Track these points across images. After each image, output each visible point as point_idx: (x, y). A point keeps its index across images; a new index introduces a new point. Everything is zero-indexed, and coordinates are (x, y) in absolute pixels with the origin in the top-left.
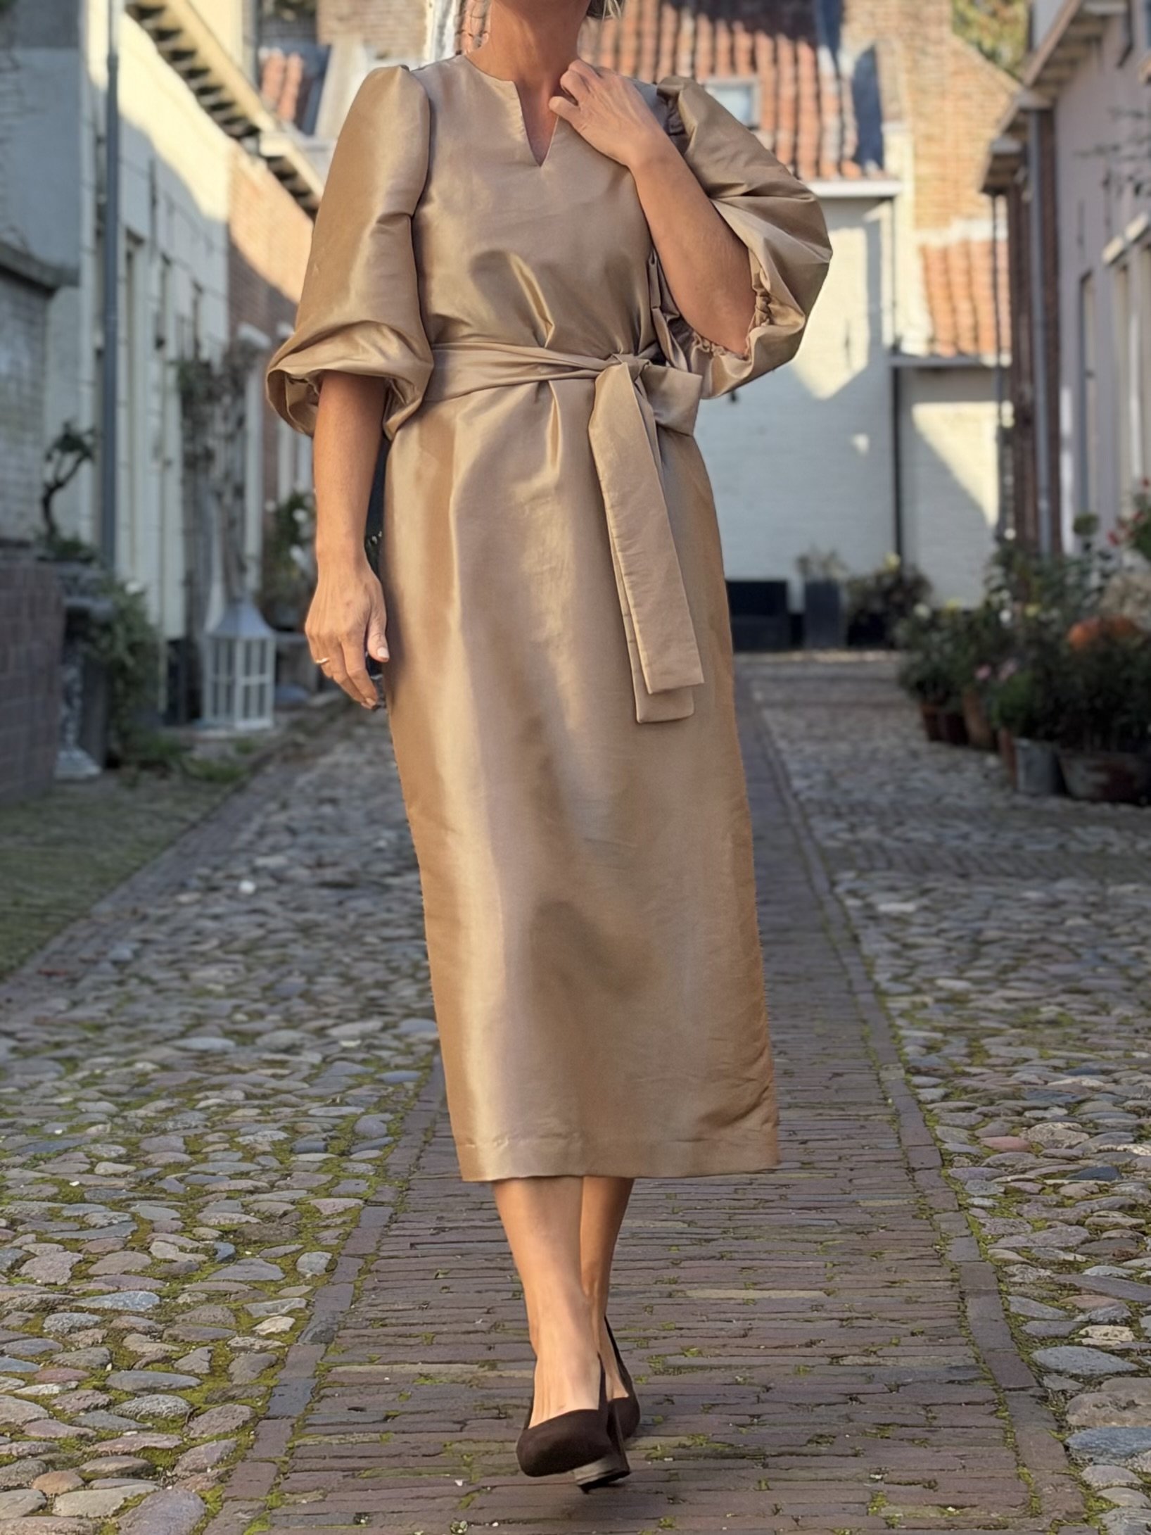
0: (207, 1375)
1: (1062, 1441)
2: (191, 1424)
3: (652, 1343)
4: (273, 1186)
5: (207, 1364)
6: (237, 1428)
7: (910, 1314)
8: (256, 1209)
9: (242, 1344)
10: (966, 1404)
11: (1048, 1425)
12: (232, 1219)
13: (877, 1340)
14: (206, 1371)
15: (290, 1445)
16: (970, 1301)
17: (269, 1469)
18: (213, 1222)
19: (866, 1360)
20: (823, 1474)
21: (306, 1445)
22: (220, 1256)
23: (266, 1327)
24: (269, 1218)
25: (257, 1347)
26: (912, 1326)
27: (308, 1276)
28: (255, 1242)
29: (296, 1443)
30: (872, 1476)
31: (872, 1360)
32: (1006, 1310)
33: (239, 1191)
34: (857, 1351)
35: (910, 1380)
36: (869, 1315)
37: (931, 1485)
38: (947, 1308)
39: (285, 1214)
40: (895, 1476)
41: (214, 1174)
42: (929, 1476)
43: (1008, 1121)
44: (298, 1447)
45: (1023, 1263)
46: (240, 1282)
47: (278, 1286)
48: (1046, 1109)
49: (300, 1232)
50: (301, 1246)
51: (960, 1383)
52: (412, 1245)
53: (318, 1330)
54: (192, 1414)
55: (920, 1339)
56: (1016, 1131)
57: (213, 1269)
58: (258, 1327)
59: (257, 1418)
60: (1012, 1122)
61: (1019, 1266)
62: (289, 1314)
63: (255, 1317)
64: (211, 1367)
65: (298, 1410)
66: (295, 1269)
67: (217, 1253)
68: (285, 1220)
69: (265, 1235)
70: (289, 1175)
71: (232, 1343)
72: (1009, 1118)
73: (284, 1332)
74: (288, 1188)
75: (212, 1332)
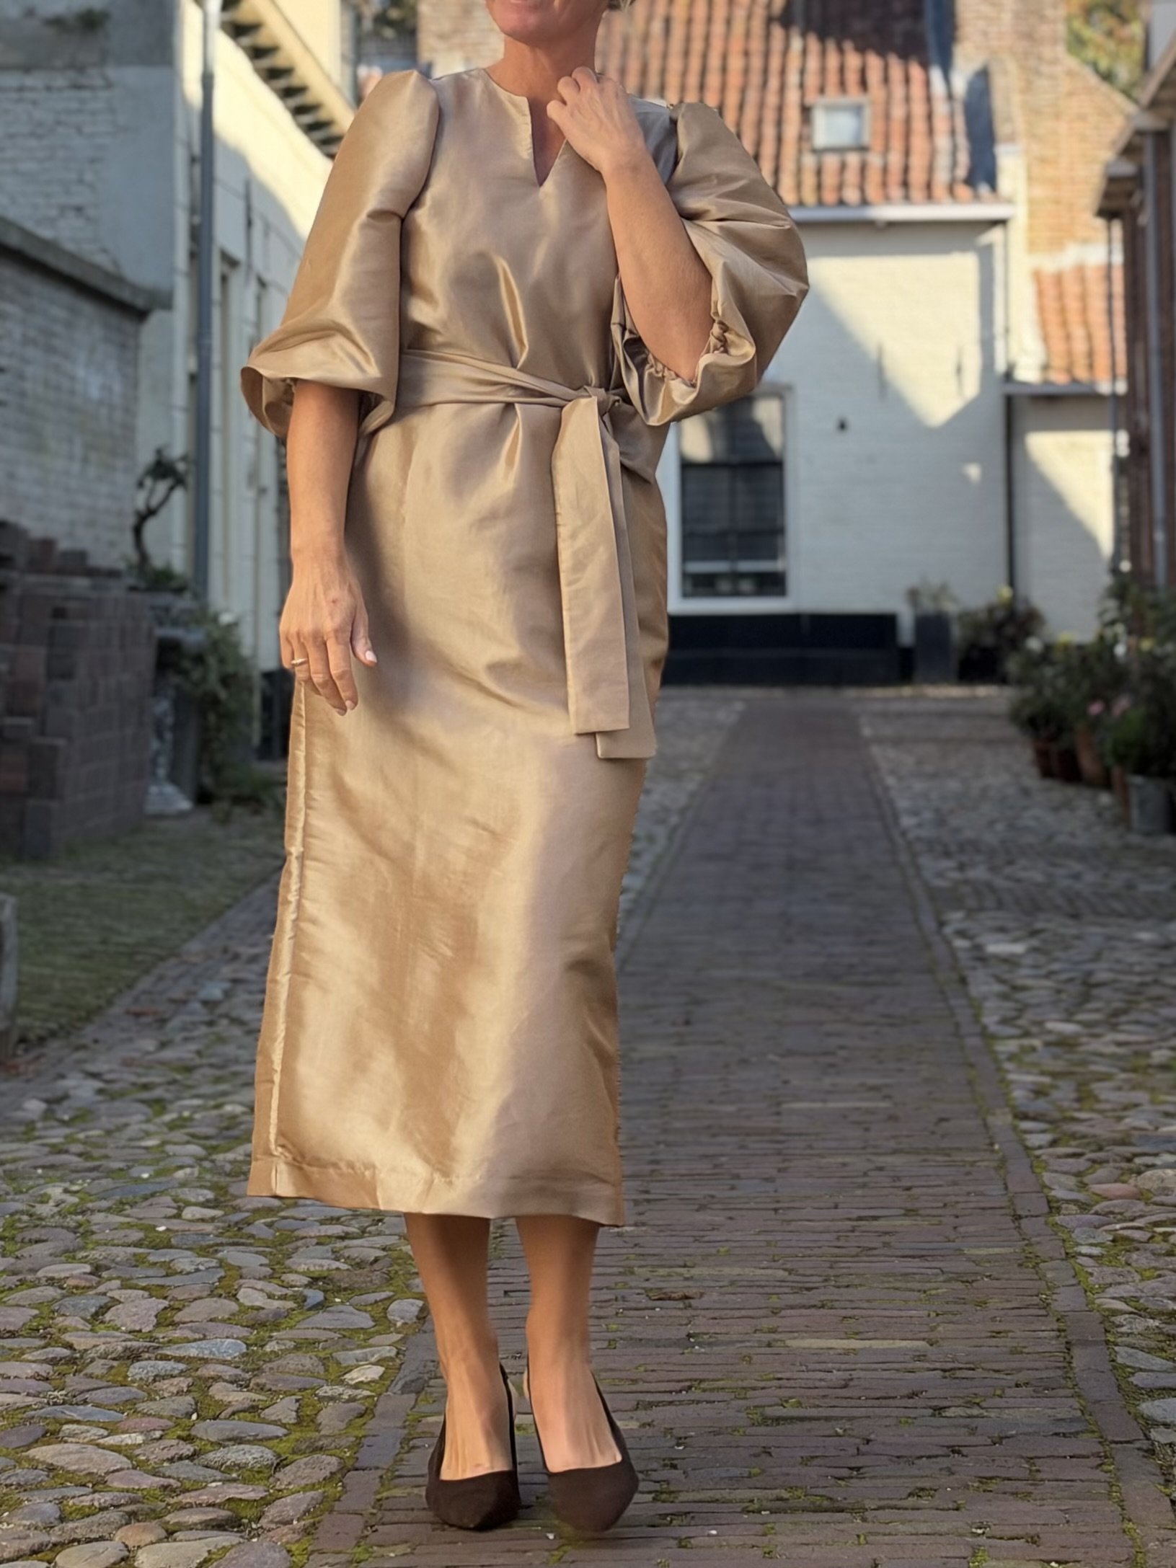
0: (294, 1424)
1: (1168, 1495)
2: (277, 1475)
3: (750, 1394)
4: (364, 1232)
5: (294, 1414)
6: (325, 1479)
7: (1014, 1365)
8: (346, 1255)
9: (330, 1393)
10: (1071, 1457)
11: (1153, 1478)
12: (321, 1266)
13: (980, 1391)
14: (293, 1421)
15: (379, 1497)
16: (1076, 1351)
17: (357, 1522)
18: (303, 1268)
19: (969, 1411)
20: (924, 1528)
21: (395, 1497)
22: (310, 1302)
23: (355, 1376)
24: (359, 1265)
25: (346, 1397)
26: (1021, 1377)
27: (399, 1324)
28: (345, 1289)
29: (385, 1494)
30: (974, 1530)
31: (975, 1411)
32: (1113, 1361)
33: (329, 1237)
34: (960, 1402)
35: (1014, 1432)
36: (972, 1366)
37: (1034, 1540)
38: (1052, 1359)
39: (376, 1260)
40: (996, 1531)
41: (304, 1220)
42: (1031, 1530)
43: (1117, 1168)
44: (387, 1498)
45: (1131, 1313)
46: (330, 1330)
47: (368, 1334)
48: (1156, 1155)
49: (391, 1279)
50: (391, 1294)
51: (1064, 1435)
52: (506, 1292)
53: (408, 1379)
54: (278, 1464)
55: (1024, 1391)
56: (1125, 1178)
57: (301, 1317)
58: (347, 1376)
59: (344, 1470)
60: (1122, 1169)
61: (1127, 1316)
62: (377, 1363)
63: (344, 1365)
64: (298, 1417)
65: (386, 1462)
66: (386, 1317)
67: (305, 1301)
68: (376, 1266)
69: (356, 1282)
70: (380, 1220)
71: (321, 1393)
72: (1117, 1165)
73: (373, 1381)
74: (379, 1234)
75: (300, 1381)
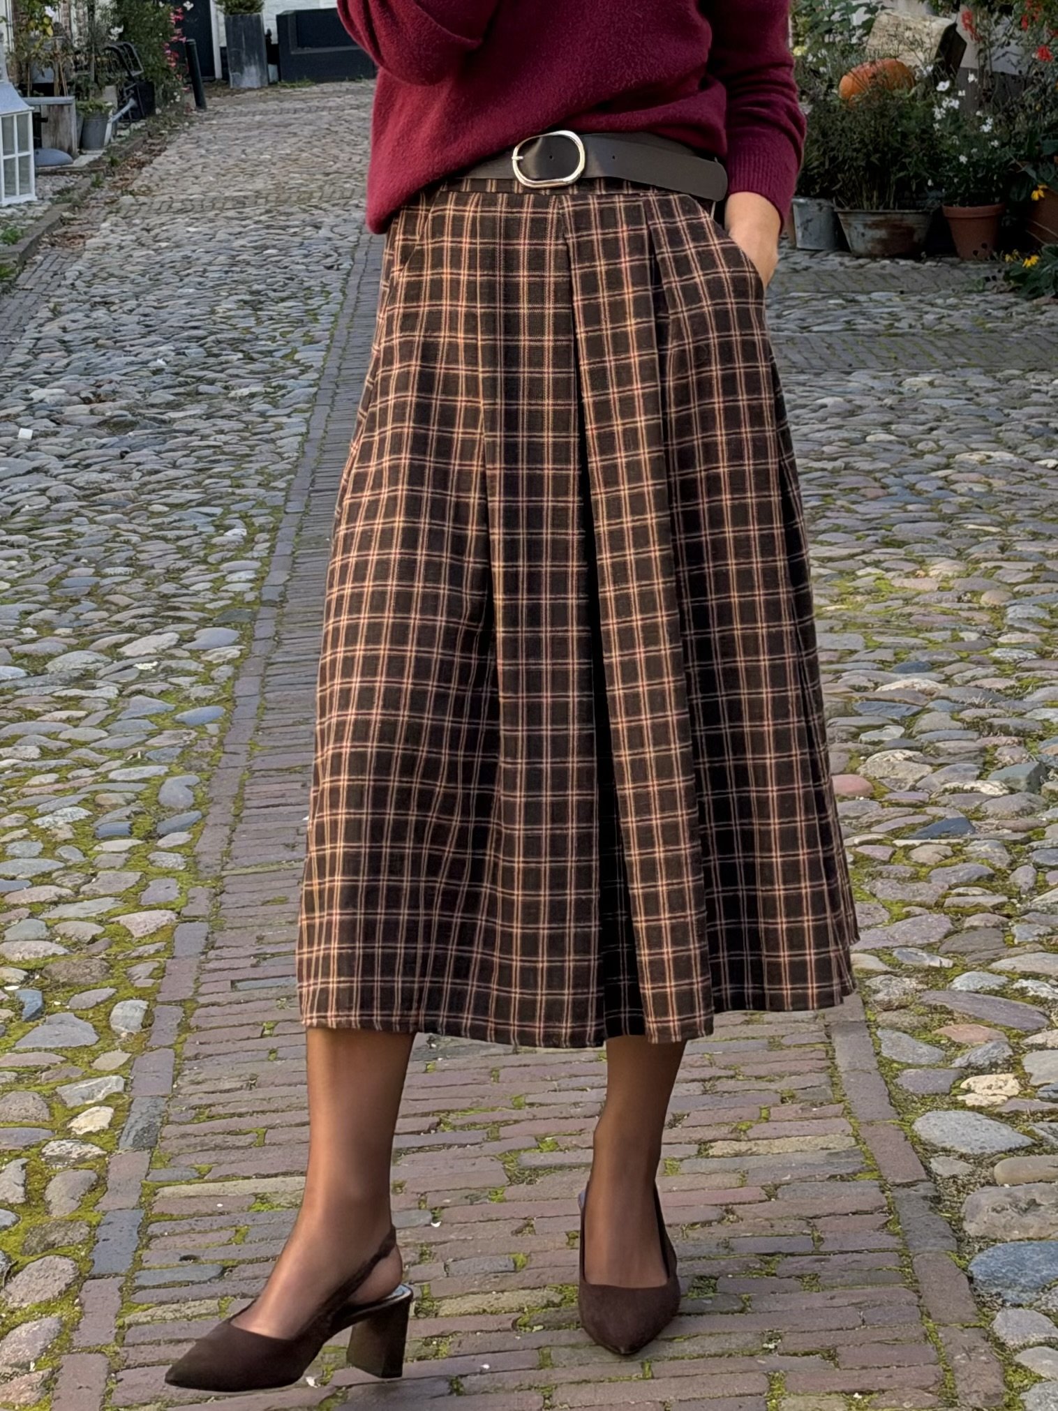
0: (22, 1205)
1: (964, 1270)
2: (10, 1287)
3: (504, 1132)
4: (77, 893)
5: (21, 1189)
6: (60, 1293)
7: (777, 1067)
8: (62, 932)
9: (57, 1152)
10: (854, 1214)
11: (945, 1242)
12: (37, 953)
13: (745, 1113)
14: (22, 1200)
15: (120, 1322)
16: (838, 1039)
17: (98, 1363)
18: (17, 957)
19: (737, 1146)
20: (712, 1345)
21: (138, 1324)
22: (28, 1012)
23: (82, 1124)
24: (75, 945)
25: (74, 1156)
26: (782, 1086)
27: (123, 1035)
28: (64, 985)
29: (127, 1320)
30: (765, 1345)
31: (743, 1146)
32: (878, 1054)
33: (42, 903)
34: (725, 1130)
35: (788, 1178)
36: (731, 1073)
37: (831, 1355)
38: (813, 1055)
39: (94, 940)
40: (791, 1342)
41: (13, 878)
42: (829, 1340)
43: (843, 751)
44: (130, 1326)
45: (886, 973)
46: (51, 1050)
47: (93, 1053)
48: (880, 727)
49: (112, 967)
50: (113, 991)
51: (842, 1179)
52: (233, 982)
53: (139, 1127)
54: (9, 1272)
55: (791, 1109)
56: (853, 764)
57: (20, 1033)
58: (74, 1124)
59: (81, 1278)
60: (849, 751)
61: (882, 977)
62: (105, 1102)
63: (70, 1105)
64: (26, 1192)
65: (124, 1265)
66: (109, 1027)
67: (22, 1008)
68: (94, 949)
69: (75, 975)
70: (94, 875)
71: (47, 1151)
72: (845, 746)
73: (102, 1131)
74: (95, 896)
75: (27, 1135)
